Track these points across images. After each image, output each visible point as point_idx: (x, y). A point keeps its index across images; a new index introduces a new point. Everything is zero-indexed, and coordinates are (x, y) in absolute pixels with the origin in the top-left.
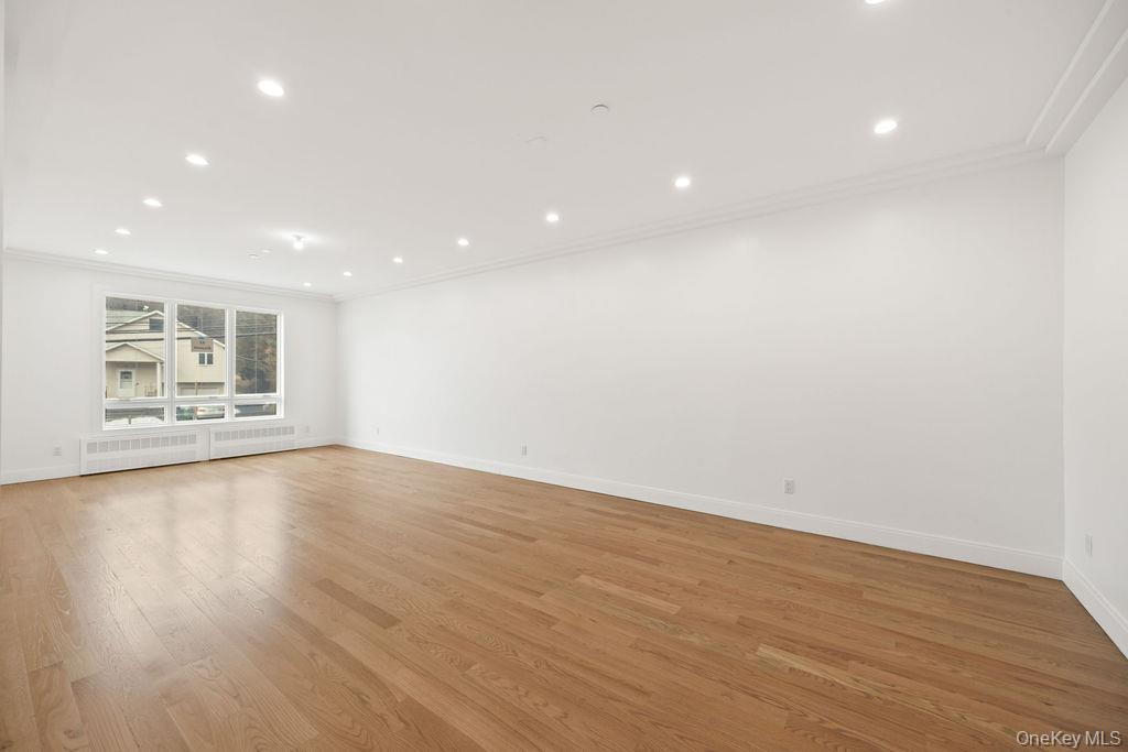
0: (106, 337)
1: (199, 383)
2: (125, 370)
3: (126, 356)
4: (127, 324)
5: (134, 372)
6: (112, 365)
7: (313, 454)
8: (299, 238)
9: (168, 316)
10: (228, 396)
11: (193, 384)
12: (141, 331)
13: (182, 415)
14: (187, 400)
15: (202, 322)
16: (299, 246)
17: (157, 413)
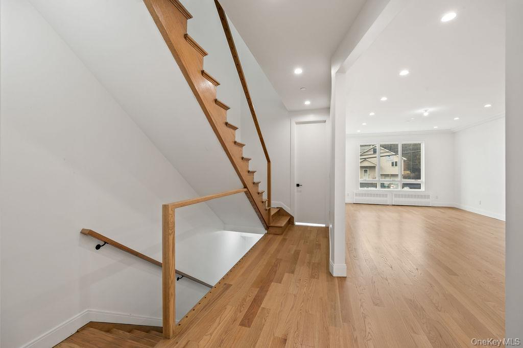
0: (360, 157)
1: (391, 175)
2: (365, 169)
3: (366, 164)
4: (365, 152)
5: (368, 170)
6: (362, 167)
7: (439, 210)
8: (426, 111)
9: (378, 148)
10: (400, 180)
11: (389, 175)
12: (371, 154)
13: (383, 186)
14: (386, 181)
15: (392, 148)
16: (426, 114)
17: (374, 185)
